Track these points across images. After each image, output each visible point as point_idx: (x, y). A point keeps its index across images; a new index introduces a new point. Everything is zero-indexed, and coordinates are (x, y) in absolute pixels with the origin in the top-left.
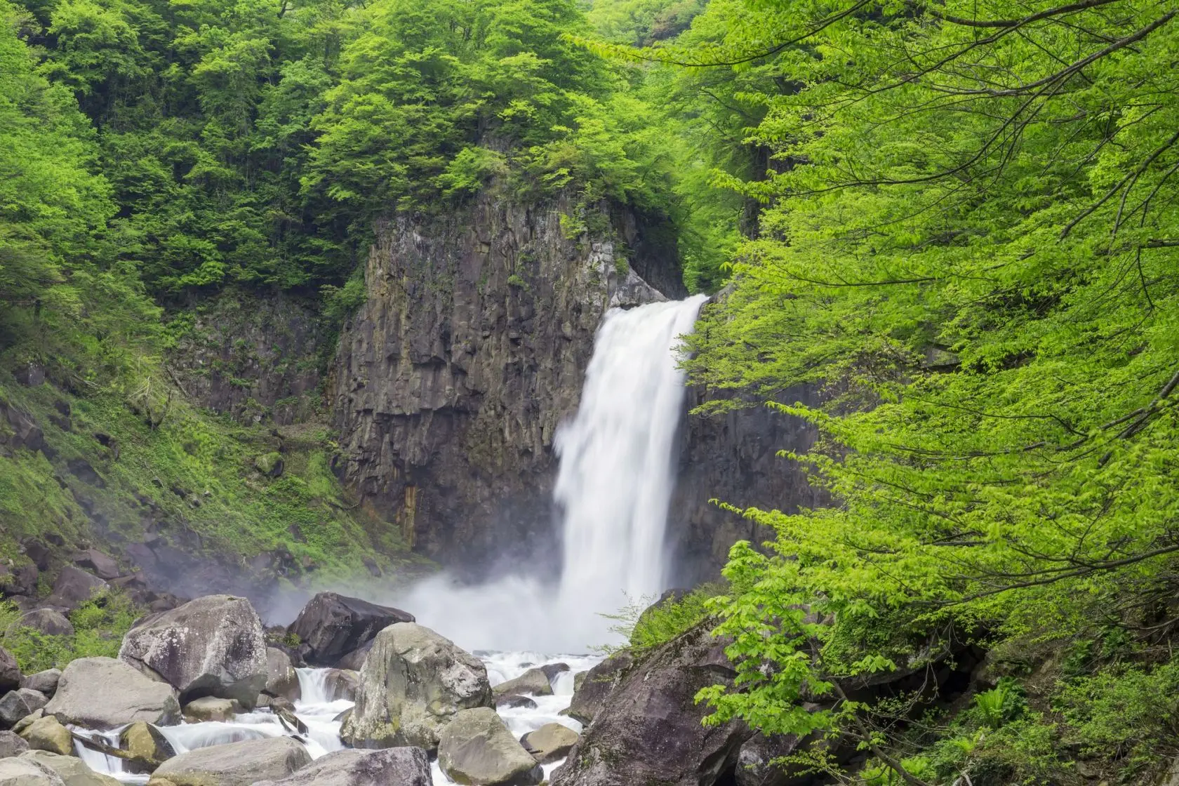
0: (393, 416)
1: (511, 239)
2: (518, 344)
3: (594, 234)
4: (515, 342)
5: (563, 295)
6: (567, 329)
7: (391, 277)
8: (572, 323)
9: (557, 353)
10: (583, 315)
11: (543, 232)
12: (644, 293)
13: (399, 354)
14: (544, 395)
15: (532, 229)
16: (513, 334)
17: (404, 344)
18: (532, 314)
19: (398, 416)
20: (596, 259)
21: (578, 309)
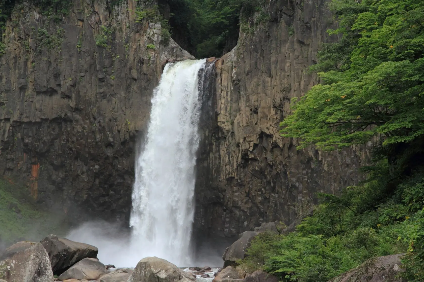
0: (24, 122)
1: (97, 18)
2: (103, 81)
3: (150, 18)
4: (101, 80)
5: (132, 53)
6: (135, 74)
7: (20, 38)
8: (137, 70)
9: (128, 87)
10: (144, 66)
11: (118, 15)
12: (179, 52)
13: (27, 85)
14: (120, 112)
15: (110, 12)
16: (100, 76)
17: (30, 80)
18: (112, 64)
19: (27, 123)
20: (152, 33)
21: (141, 62)
